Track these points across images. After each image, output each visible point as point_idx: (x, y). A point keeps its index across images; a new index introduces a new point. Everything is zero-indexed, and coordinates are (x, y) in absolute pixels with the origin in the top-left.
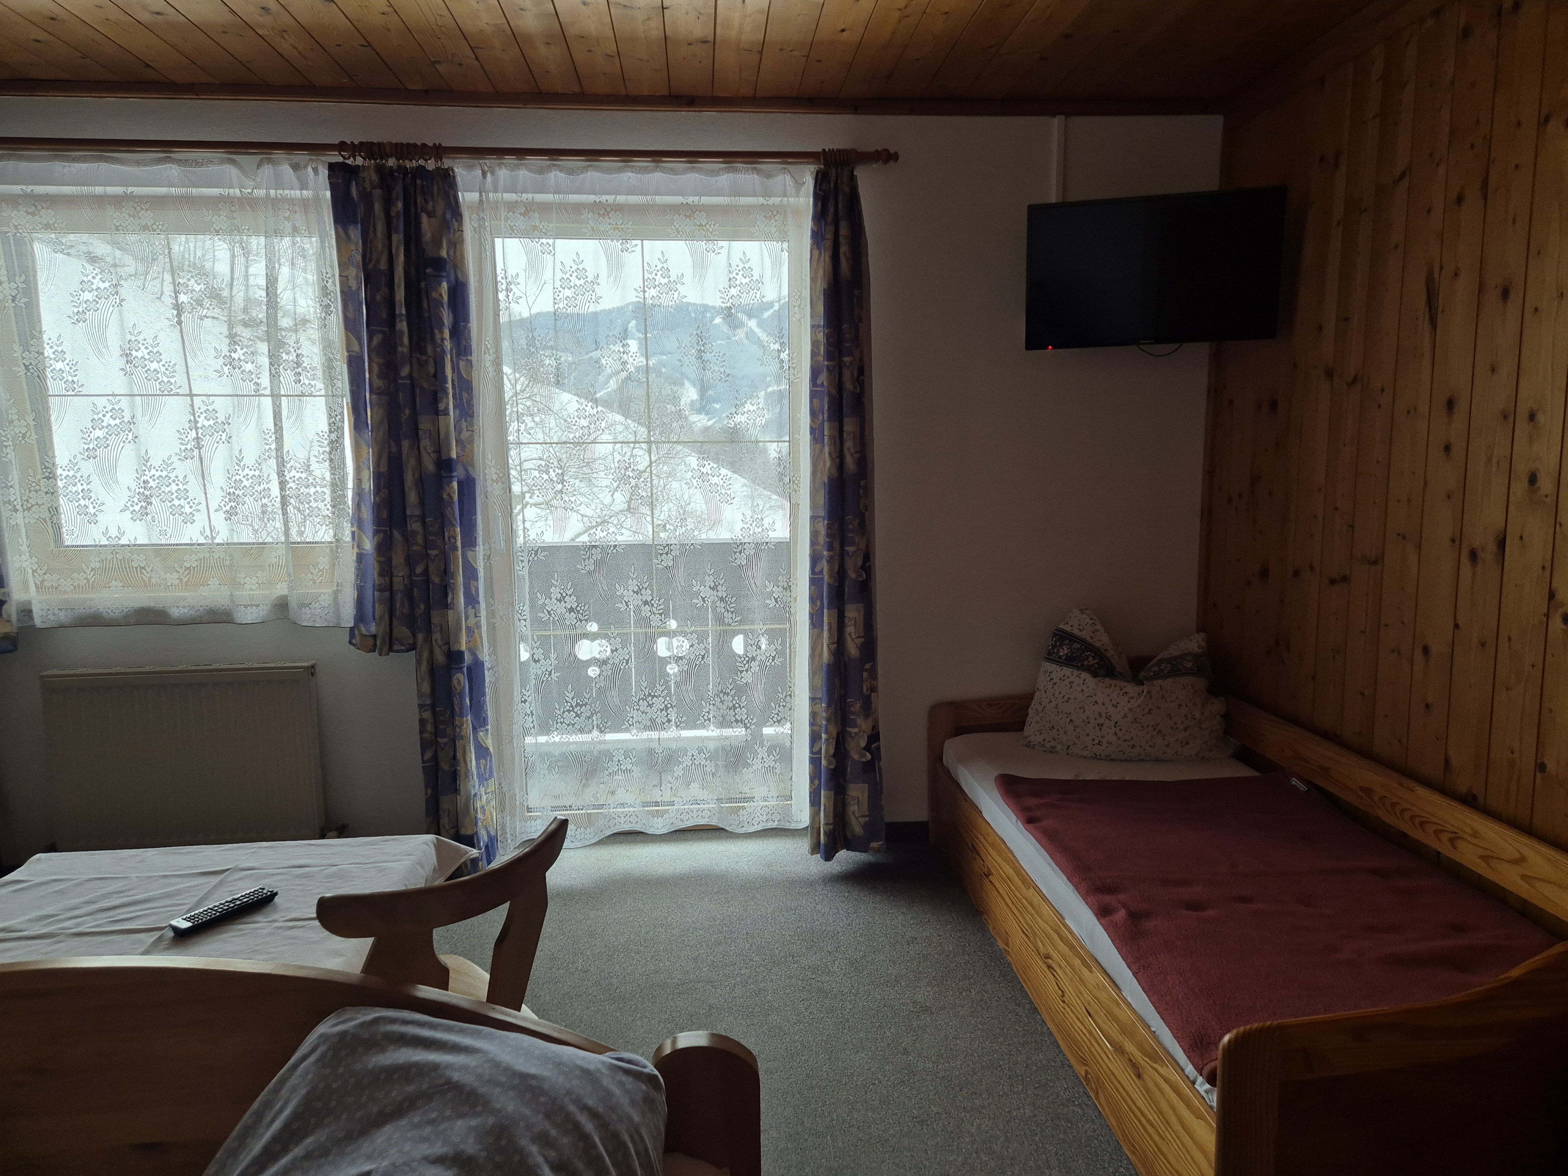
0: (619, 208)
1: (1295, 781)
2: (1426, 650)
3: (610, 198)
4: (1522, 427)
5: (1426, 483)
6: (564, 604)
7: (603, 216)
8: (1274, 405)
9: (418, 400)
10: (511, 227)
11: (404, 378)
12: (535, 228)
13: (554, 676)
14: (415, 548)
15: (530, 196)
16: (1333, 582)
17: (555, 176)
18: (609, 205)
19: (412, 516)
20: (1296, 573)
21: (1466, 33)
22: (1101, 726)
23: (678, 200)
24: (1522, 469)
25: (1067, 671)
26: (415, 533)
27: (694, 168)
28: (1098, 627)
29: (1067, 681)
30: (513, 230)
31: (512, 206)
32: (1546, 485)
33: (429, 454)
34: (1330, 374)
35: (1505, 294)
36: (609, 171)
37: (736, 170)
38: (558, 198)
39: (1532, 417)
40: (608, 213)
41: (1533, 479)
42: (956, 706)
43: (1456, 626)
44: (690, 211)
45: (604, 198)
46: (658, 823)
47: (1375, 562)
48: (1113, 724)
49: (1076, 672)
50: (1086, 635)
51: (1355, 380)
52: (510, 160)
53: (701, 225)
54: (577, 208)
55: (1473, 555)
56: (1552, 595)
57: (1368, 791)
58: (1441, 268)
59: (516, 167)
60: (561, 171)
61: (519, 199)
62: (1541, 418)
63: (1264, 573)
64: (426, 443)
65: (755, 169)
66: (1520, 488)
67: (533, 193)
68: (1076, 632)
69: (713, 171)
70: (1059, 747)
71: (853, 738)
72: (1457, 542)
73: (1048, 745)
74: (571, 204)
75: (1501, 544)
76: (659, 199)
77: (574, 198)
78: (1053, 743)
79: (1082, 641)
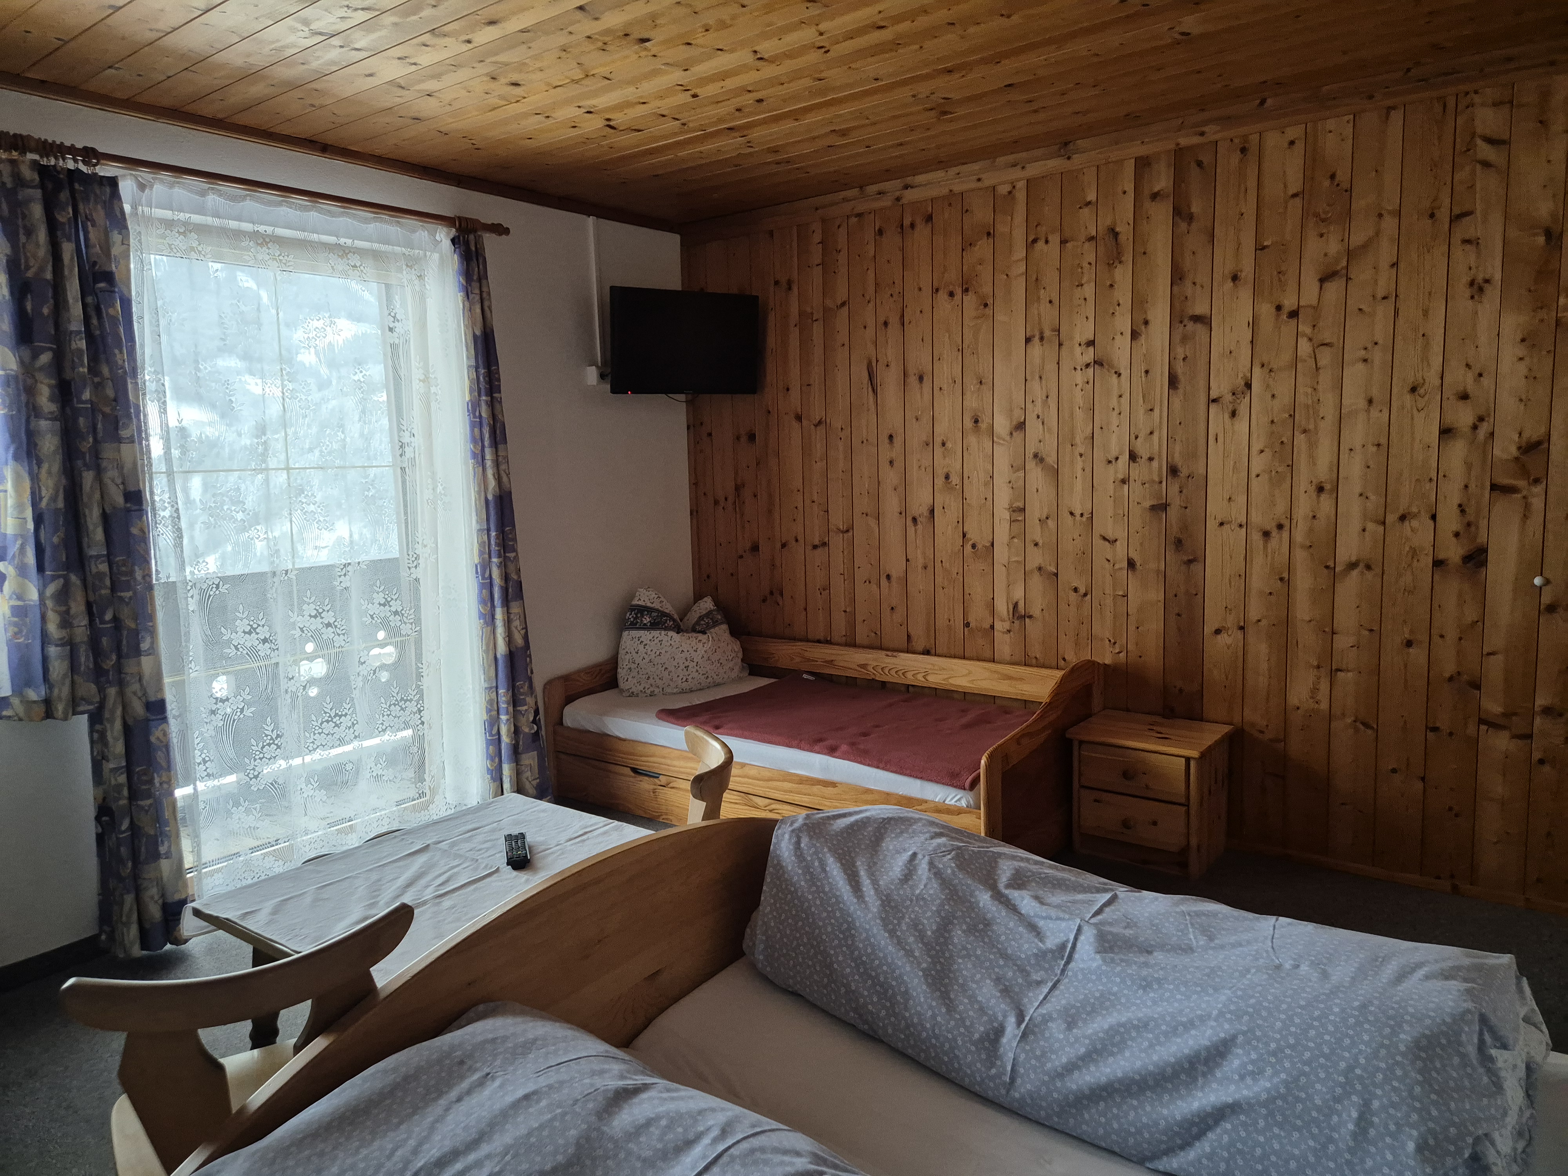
0: (280, 241)
1: (805, 676)
2: (888, 577)
3: (269, 230)
4: (938, 450)
5: (879, 482)
6: (256, 636)
7: (261, 245)
8: (752, 437)
9: (100, 426)
10: (170, 245)
11: (85, 402)
12: (192, 249)
13: (248, 712)
14: (103, 592)
15: (188, 215)
16: (815, 547)
17: (212, 199)
18: (268, 235)
19: (98, 557)
20: (784, 546)
21: (880, 232)
22: (687, 667)
23: (332, 239)
24: (940, 473)
25: (656, 633)
26: (100, 575)
27: (348, 213)
28: (662, 599)
29: (657, 641)
30: (172, 249)
31: (169, 224)
32: (955, 479)
33: (117, 485)
34: (799, 418)
35: (921, 379)
36: (270, 203)
37: (382, 221)
38: (216, 222)
39: (944, 444)
40: (267, 243)
41: (947, 477)
42: (566, 679)
43: (907, 560)
44: (343, 251)
45: (261, 228)
46: (352, 839)
47: (847, 531)
48: (695, 664)
49: (663, 632)
50: (656, 605)
51: (820, 422)
52: (165, 175)
53: (355, 266)
54: (238, 234)
55: (914, 520)
56: (964, 535)
57: (863, 666)
58: (877, 361)
59: (171, 186)
60: (220, 196)
61: (176, 218)
62: (949, 445)
63: (755, 548)
64: (111, 474)
65: (398, 222)
66: (940, 481)
67: (191, 213)
68: (649, 604)
69: (366, 219)
70: (657, 691)
71: (523, 715)
72: (904, 514)
73: (648, 692)
74: (232, 230)
75: (932, 511)
76: (315, 237)
77: (233, 224)
78: (652, 689)
79: (657, 610)
